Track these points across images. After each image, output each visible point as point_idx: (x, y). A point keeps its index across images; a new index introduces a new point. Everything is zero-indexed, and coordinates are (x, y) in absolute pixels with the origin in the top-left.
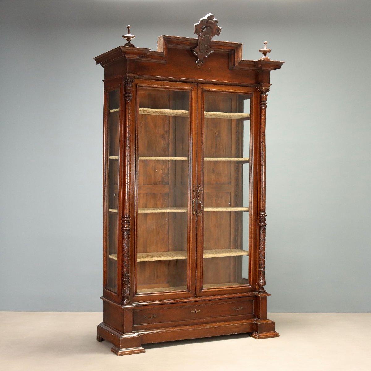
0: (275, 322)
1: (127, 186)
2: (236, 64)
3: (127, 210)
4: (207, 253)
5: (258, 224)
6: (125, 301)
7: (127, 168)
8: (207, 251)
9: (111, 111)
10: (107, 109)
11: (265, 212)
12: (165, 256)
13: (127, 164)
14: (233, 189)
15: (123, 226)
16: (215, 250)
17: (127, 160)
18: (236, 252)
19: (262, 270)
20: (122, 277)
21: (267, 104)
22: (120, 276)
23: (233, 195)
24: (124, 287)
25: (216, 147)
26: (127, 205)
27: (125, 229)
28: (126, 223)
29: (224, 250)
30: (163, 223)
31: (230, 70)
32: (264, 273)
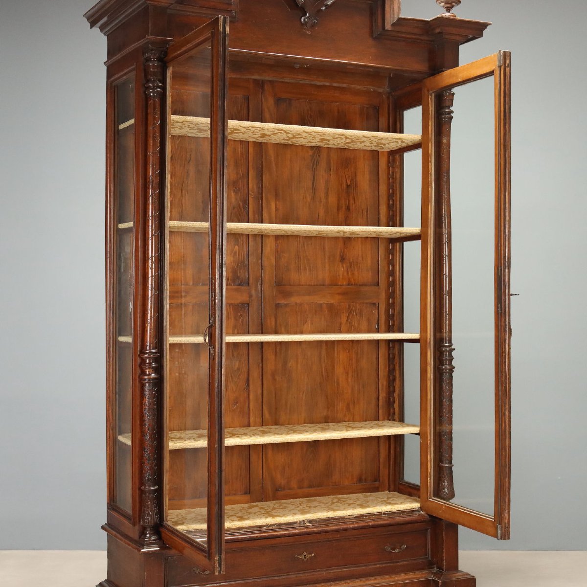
0: (476, 577)
1: (150, 283)
2: (388, 26)
3: (150, 336)
4: (329, 429)
5: (438, 367)
6: (148, 535)
7: (150, 244)
8: (330, 424)
9: (121, 127)
10: (113, 122)
11: (450, 341)
12: (238, 437)
13: (150, 236)
14: (383, 295)
15: (143, 373)
16: (346, 423)
17: (150, 227)
18: (391, 427)
19: (447, 465)
20: (142, 484)
21: (452, 112)
22: (137, 481)
23: (383, 307)
24: (145, 507)
25: (348, 208)
26: (151, 324)
27: (146, 377)
28: (150, 363)
29: (367, 423)
30: (237, 366)
31: (375, 39)
32: (452, 472)
